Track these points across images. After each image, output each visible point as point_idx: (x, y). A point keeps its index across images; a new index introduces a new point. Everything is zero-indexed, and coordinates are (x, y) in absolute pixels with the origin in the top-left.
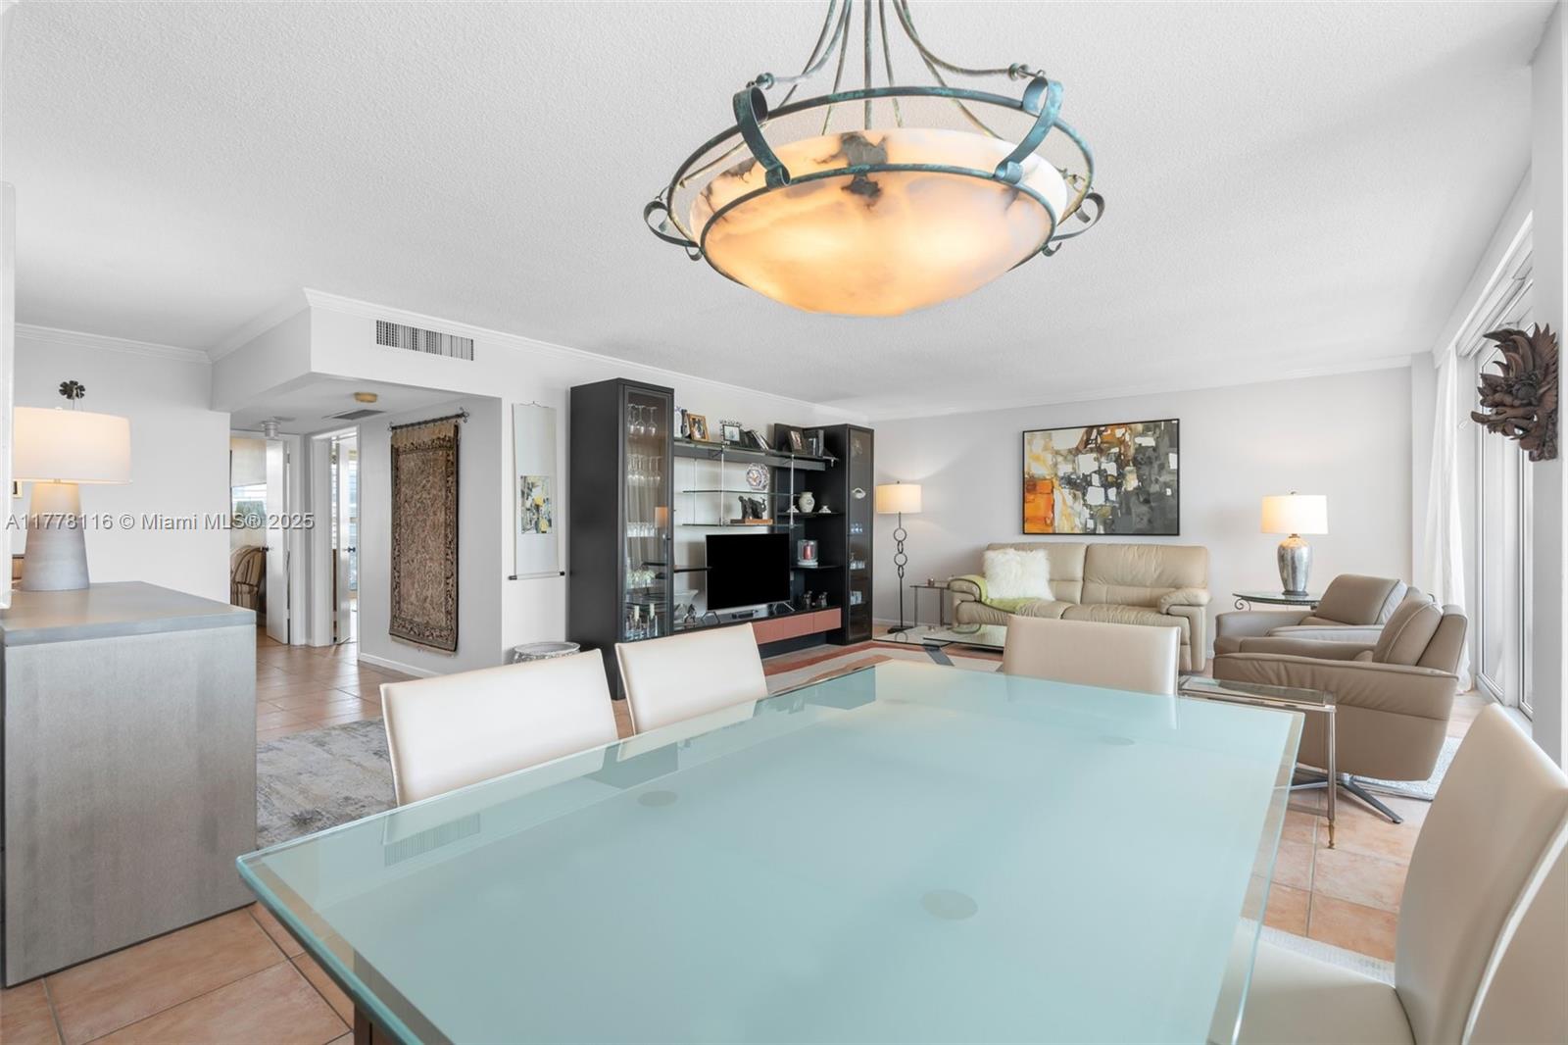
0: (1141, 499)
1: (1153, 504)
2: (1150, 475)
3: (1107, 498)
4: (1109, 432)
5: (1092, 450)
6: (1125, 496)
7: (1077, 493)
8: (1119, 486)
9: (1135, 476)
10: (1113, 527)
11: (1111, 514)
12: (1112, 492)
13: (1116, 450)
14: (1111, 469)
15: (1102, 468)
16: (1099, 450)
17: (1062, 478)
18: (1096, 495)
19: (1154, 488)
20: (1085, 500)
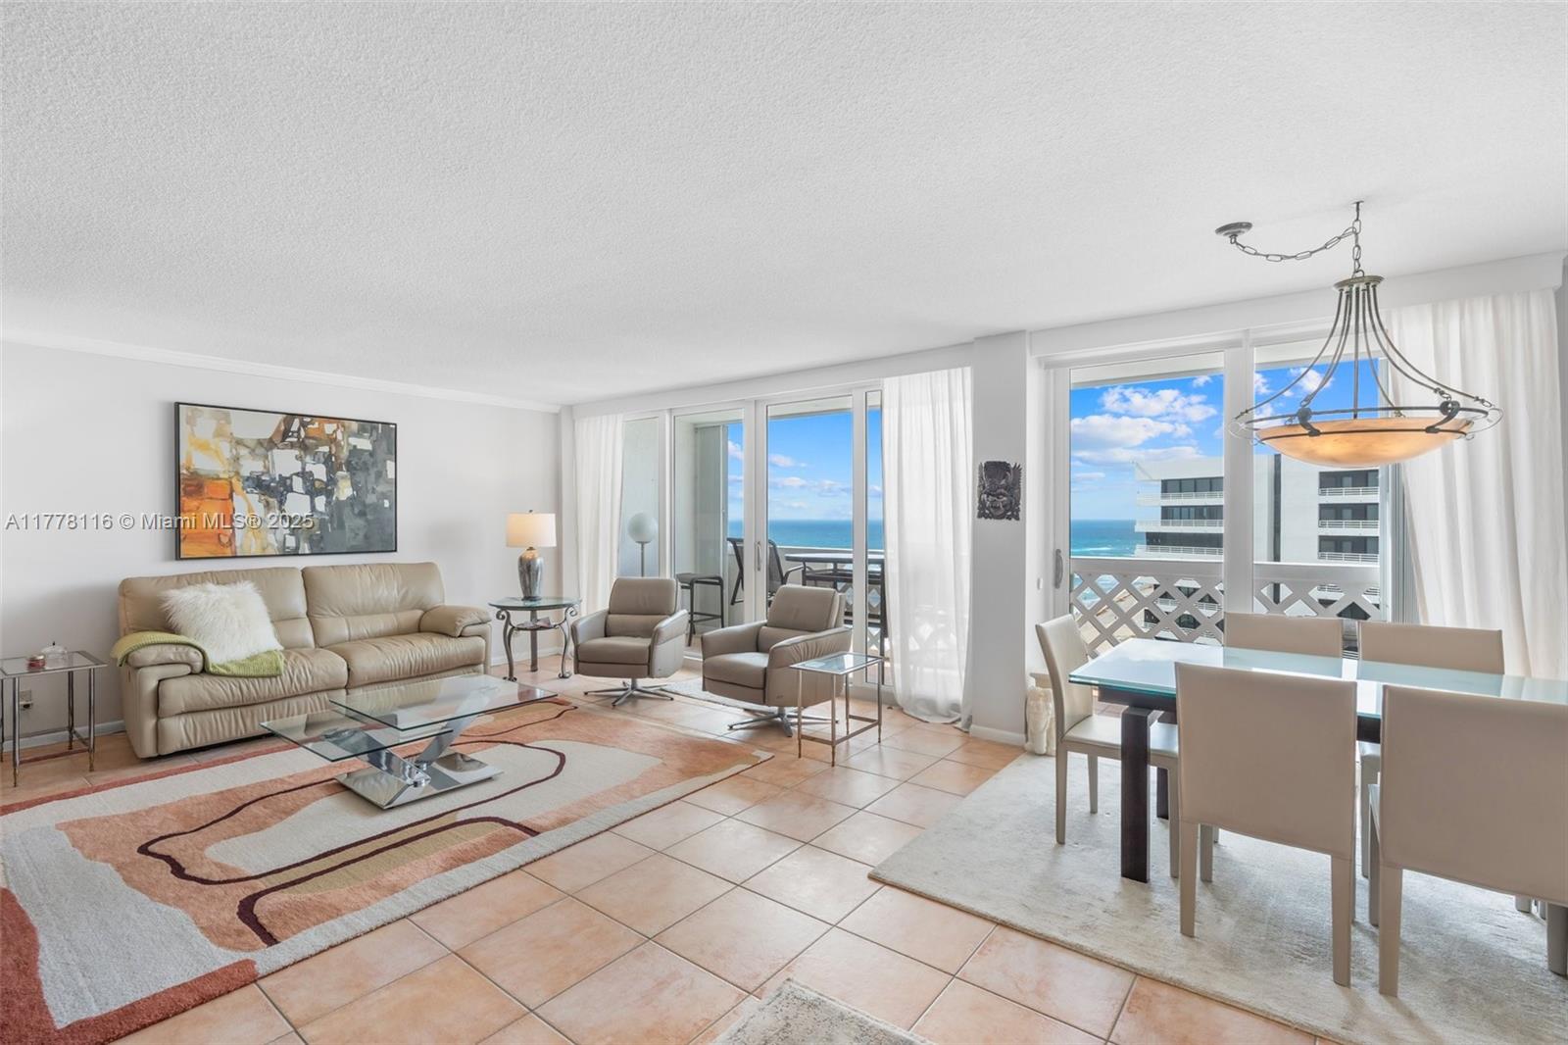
0: (356, 511)
1: (369, 517)
2: (366, 482)
3: (313, 508)
4: (316, 425)
5: (292, 446)
6: (336, 509)
7: (271, 500)
8: (329, 494)
9: (349, 483)
10: (322, 545)
11: (320, 529)
12: (321, 502)
13: (326, 449)
14: (320, 472)
15: (307, 470)
16: (303, 446)
17: (248, 479)
18: (298, 505)
19: (371, 499)
20: (282, 511)
